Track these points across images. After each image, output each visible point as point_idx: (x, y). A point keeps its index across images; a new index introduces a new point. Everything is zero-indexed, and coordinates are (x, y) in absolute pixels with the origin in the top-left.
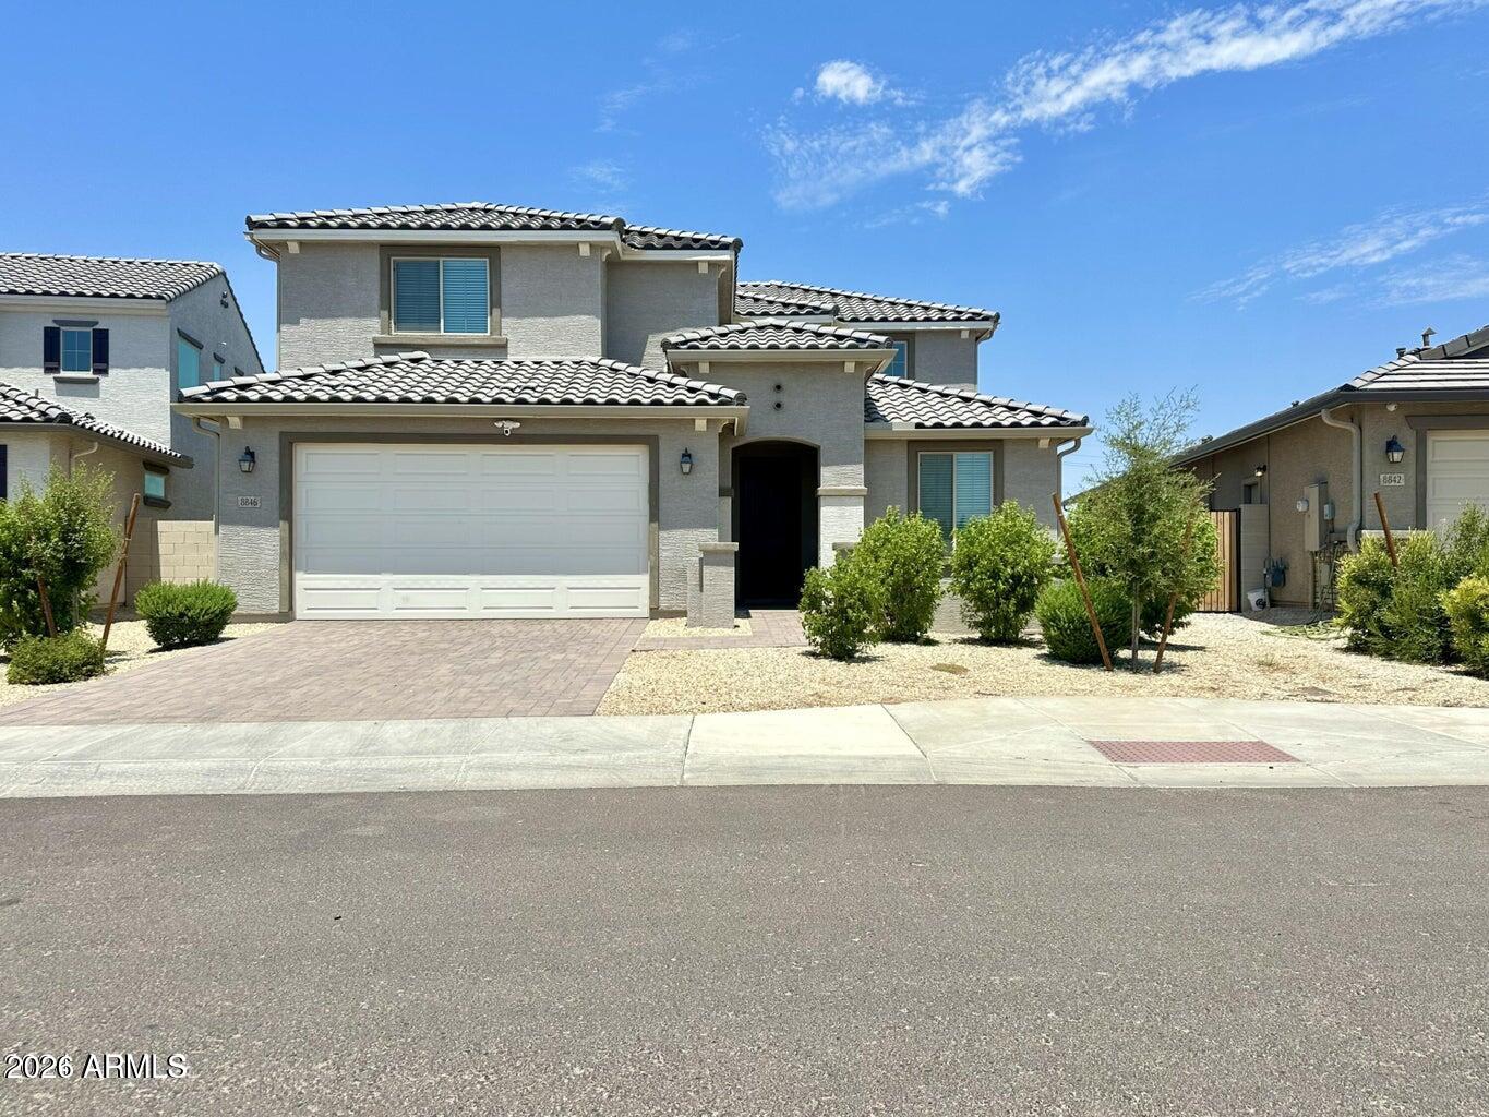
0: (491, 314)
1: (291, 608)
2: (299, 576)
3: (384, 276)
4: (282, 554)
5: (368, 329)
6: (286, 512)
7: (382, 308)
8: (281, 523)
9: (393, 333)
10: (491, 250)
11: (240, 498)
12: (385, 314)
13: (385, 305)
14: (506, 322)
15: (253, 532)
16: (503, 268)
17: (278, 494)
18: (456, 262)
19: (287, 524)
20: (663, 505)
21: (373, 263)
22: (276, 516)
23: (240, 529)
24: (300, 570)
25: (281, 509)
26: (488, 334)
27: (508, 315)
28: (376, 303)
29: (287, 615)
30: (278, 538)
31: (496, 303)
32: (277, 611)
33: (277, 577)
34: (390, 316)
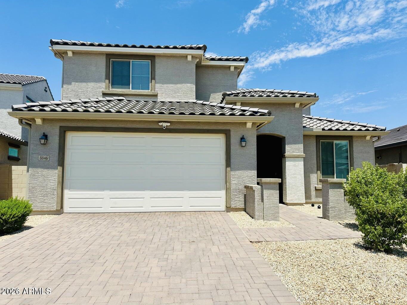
0: (151, 82)
1: (62, 207)
2: (66, 192)
3: (108, 67)
4: (59, 182)
5: (100, 88)
6: (61, 162)
7: (106, 79)
8: (59, 167)
9: (110, 89)
10: (152, 58)
11: (39, 156)
12: (107, 81)
13: (107, 77)
14: (157, 85)
15: (45, 172)
16: (156, 65)
17: (57, 154)
18: (137, 62)
19: (61, 168)
20: (232, 160)
21: (102, 62)
22: (56, 164)
23: (39, 170)
24: (67, 189)
25: (59, 161)
26: (150, 91)
27: (158, 83)
28: (104, 77)
29: (59, 211)
30: (57, 175)
31: (153, 78)
32: (55, 209)
33: (56, 193)
34: (109, 82)
